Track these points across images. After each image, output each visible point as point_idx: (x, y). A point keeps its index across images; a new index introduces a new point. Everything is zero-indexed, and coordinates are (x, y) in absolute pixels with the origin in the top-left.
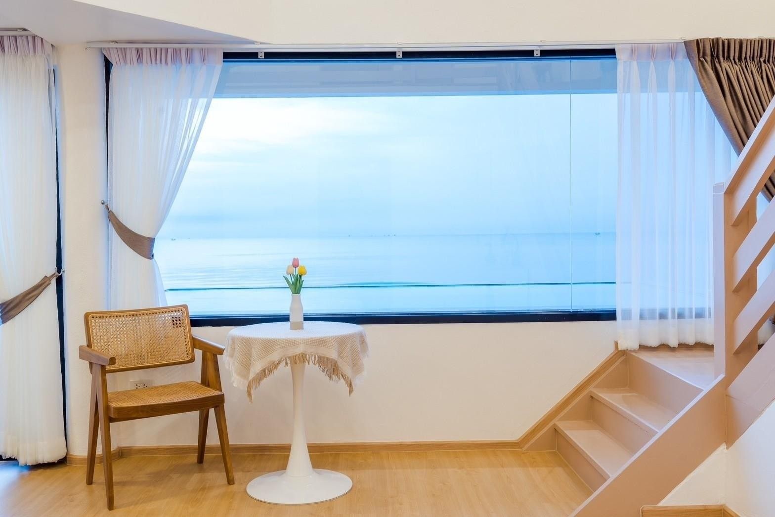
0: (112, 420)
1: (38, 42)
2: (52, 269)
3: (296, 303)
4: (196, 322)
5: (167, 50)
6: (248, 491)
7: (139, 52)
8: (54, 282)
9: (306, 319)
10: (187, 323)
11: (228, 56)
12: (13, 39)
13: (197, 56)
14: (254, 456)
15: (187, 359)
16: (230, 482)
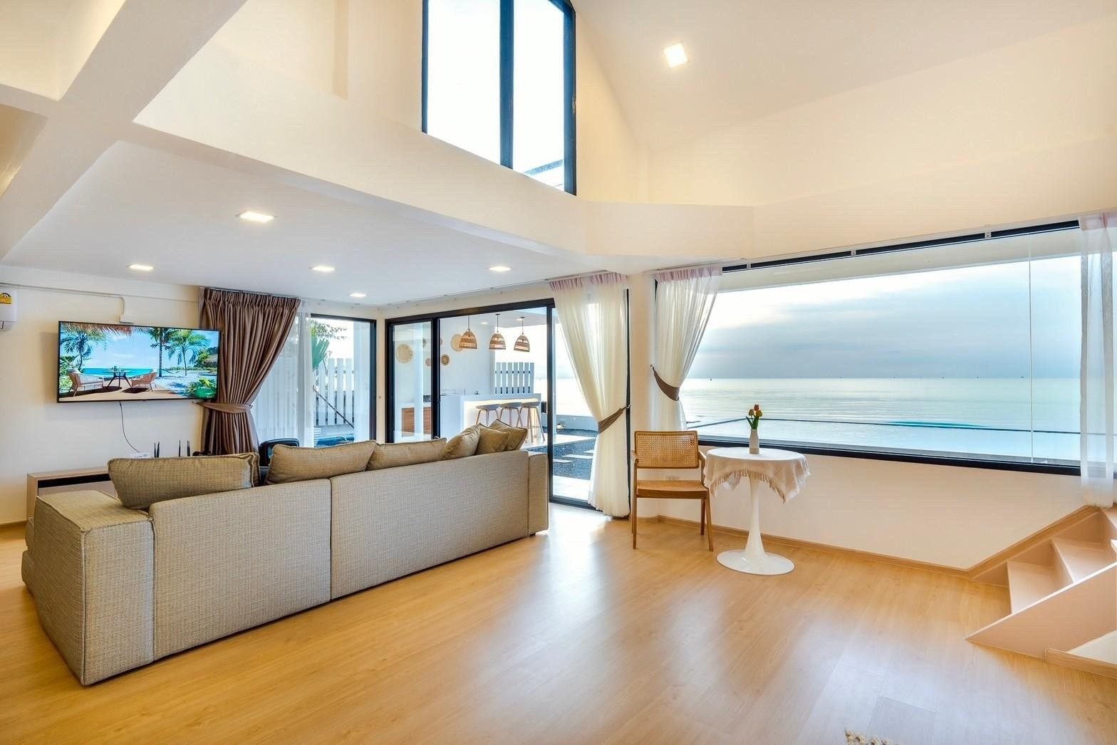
0: (638, 496)
1: (618, 276)
2: (623, 404)
3: (754, 434)
4: (702, 443)
5: (687, 271)
6: (718, 558)
7: (672, 274)
8: (625, 411)
9: (761, 446)
10: (696, 443)
11: (725, 269)
12: (606, 276)
13: (706, 272)
14: (739, 537)
15: (694, 466)
16: (711, 549)
